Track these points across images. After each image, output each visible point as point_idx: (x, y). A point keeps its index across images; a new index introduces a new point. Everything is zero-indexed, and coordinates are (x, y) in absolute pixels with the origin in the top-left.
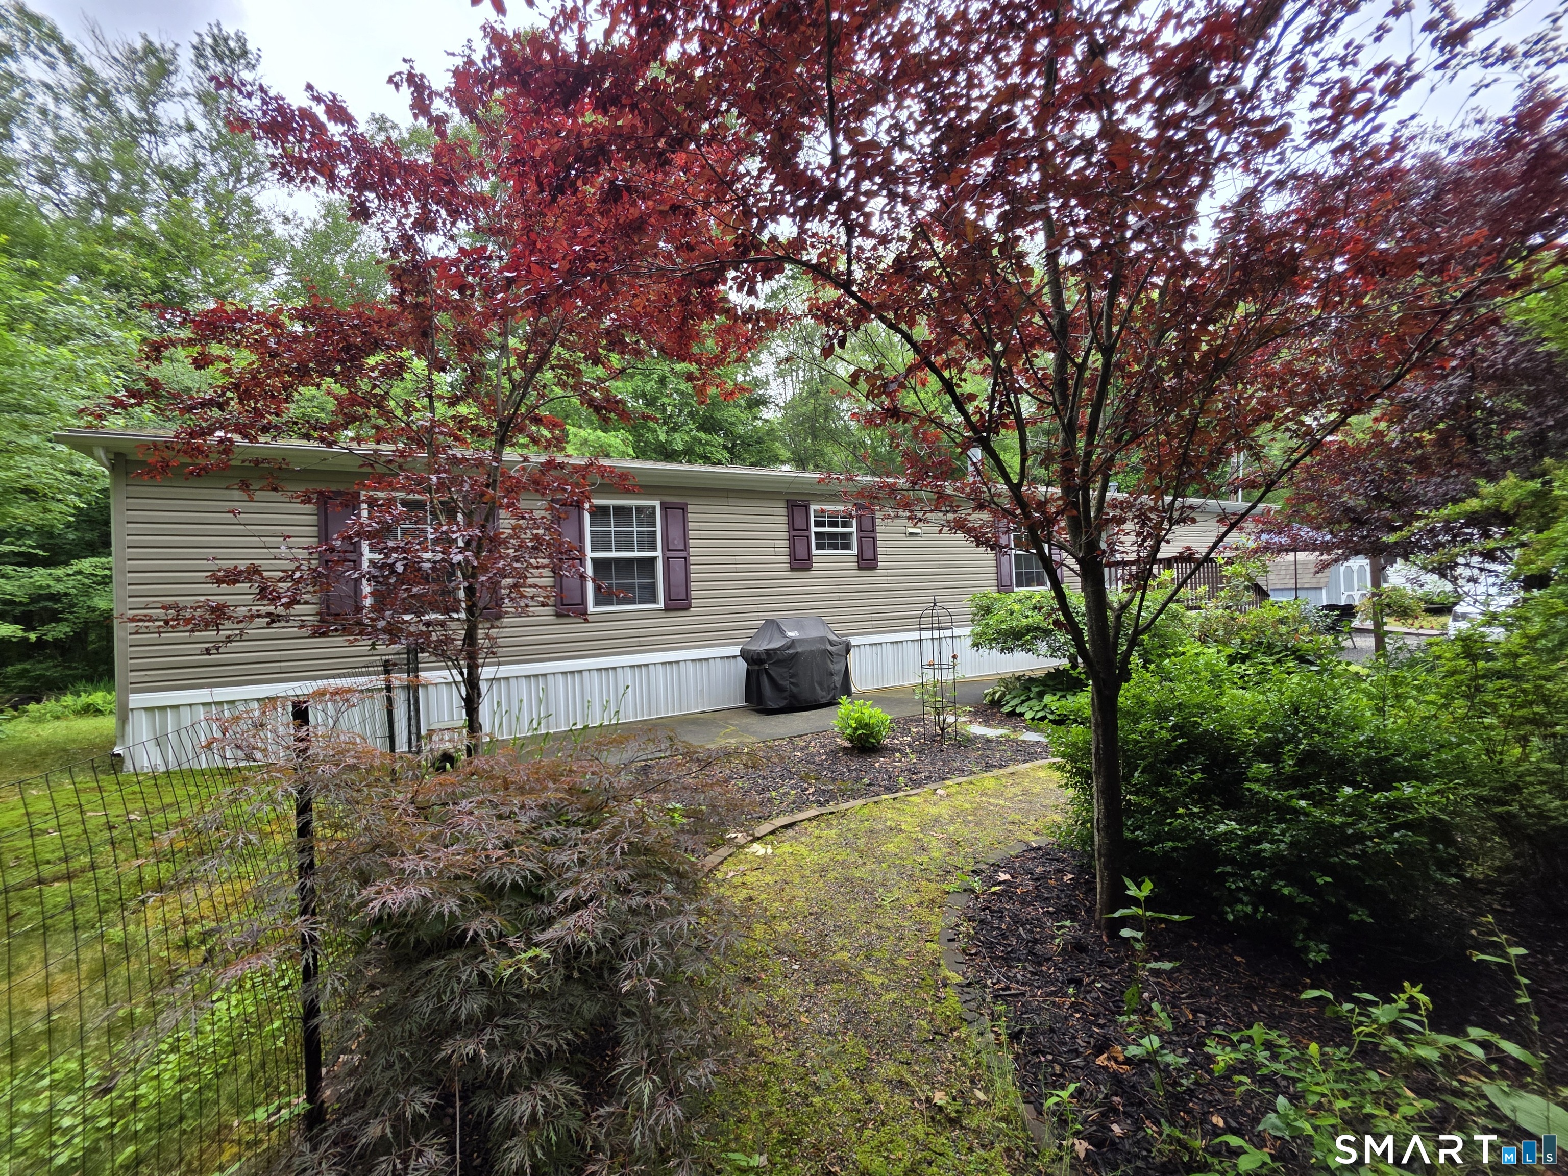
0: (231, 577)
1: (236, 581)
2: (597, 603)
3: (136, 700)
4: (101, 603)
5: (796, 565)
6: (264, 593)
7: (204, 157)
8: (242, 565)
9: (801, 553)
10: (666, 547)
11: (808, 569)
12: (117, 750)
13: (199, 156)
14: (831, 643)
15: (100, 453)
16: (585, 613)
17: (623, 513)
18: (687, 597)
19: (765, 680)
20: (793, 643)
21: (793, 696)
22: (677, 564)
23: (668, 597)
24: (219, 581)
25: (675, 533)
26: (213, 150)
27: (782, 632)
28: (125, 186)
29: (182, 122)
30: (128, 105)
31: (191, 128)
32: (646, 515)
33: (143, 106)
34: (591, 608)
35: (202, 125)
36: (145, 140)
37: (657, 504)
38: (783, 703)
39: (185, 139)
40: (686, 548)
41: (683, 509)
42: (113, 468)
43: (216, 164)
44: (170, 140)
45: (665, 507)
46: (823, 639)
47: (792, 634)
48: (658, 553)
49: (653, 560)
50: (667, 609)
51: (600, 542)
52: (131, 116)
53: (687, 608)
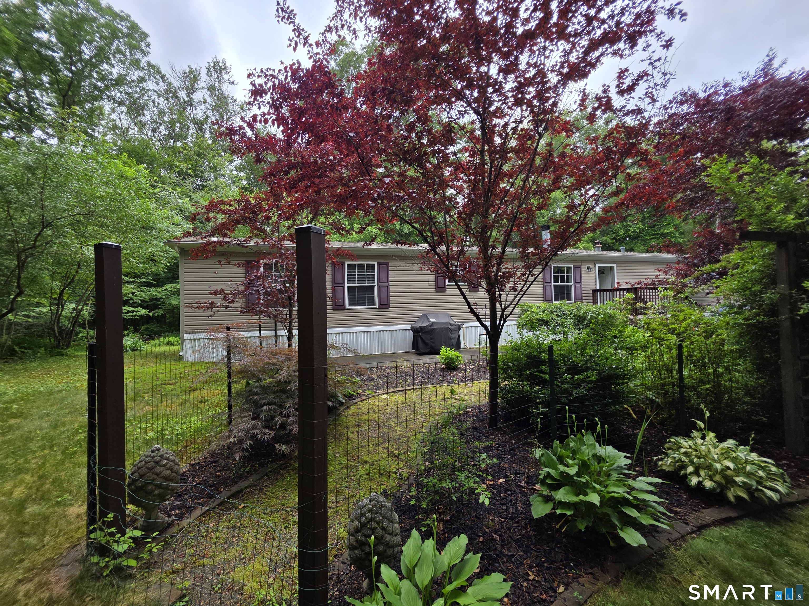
0: (216, 293)
1: (216, 295)
2: (350, 305)
3: (187, 336)
4: (173, 302)
5: (439, 289)
6: (225, 298)
7: (210, 113)
8: (219, 288)
9: (441, 284)
10: (379, 282)
11: (445, 291)
12: (181, 354)
13: (208, 113)
14: (451, 325)
15: (176, 248)
16: (344, 309)
17: (361, 267)
18: (388, 303)
19: (420, 340)
20: (433, 324)
21: (432, 347)
22: (384, 289)
23: (380, 303)
24: (212, 294)
25: (383, 275)
26: (213, 110)
27: (428, 319)
28: (181, 129)
29: (202, 100)
30: (183, 95)
31: (205, 102)
32: (371, 267)
33: (188, 96)
34: (347, 307)
35: (209, 100)
36: (188, 109)
37: (376, 263)
38: (427, 351)
39: (203, 107)
40: (388, 281)
41: (387, 265)
42: (180, 253)
43: (214, 116)
44: (198, 108)
45: (379, 264)
46: (447, 323)
47: (432, 320)
48: (376, 284)
49: (374, 286)
50: (379, 308)
51: (351, 279)
52: (184, 99)
53: (388, 308)
